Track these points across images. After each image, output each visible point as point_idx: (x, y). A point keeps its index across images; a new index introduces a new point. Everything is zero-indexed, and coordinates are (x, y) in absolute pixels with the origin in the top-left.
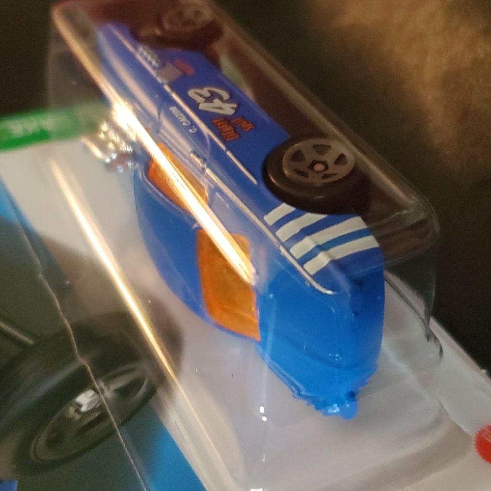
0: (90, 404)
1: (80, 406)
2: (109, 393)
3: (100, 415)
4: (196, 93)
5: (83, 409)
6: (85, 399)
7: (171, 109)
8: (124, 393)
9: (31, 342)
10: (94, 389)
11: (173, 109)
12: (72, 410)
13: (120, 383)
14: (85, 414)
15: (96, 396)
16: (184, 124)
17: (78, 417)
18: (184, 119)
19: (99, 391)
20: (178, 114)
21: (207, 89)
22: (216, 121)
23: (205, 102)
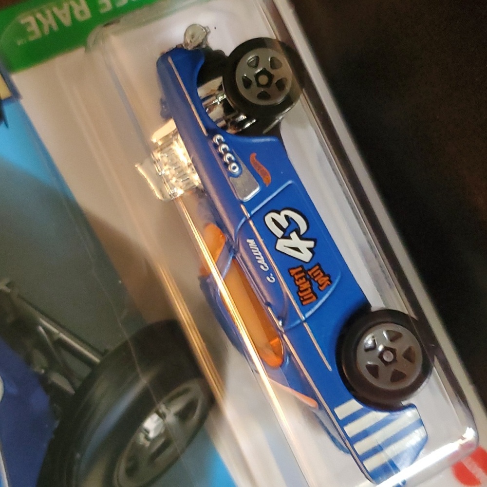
0: (156, 429)
1: (147, 432)
4: (274, 220)
5: (152, 435)
6: (152, 424)
7: (248, 241)
9: (97, 360)
10: (158, 413)
11: (251, 242)
12: (142, 436)
14: (153, 441)
15: (161, 420)
16: (262, 267)
17: (148, 444)
18: (261, 260)
19: (162, 416)
20: (256, 252)
21: (284, 213)
22: (293, 272)
23: (283, 237)
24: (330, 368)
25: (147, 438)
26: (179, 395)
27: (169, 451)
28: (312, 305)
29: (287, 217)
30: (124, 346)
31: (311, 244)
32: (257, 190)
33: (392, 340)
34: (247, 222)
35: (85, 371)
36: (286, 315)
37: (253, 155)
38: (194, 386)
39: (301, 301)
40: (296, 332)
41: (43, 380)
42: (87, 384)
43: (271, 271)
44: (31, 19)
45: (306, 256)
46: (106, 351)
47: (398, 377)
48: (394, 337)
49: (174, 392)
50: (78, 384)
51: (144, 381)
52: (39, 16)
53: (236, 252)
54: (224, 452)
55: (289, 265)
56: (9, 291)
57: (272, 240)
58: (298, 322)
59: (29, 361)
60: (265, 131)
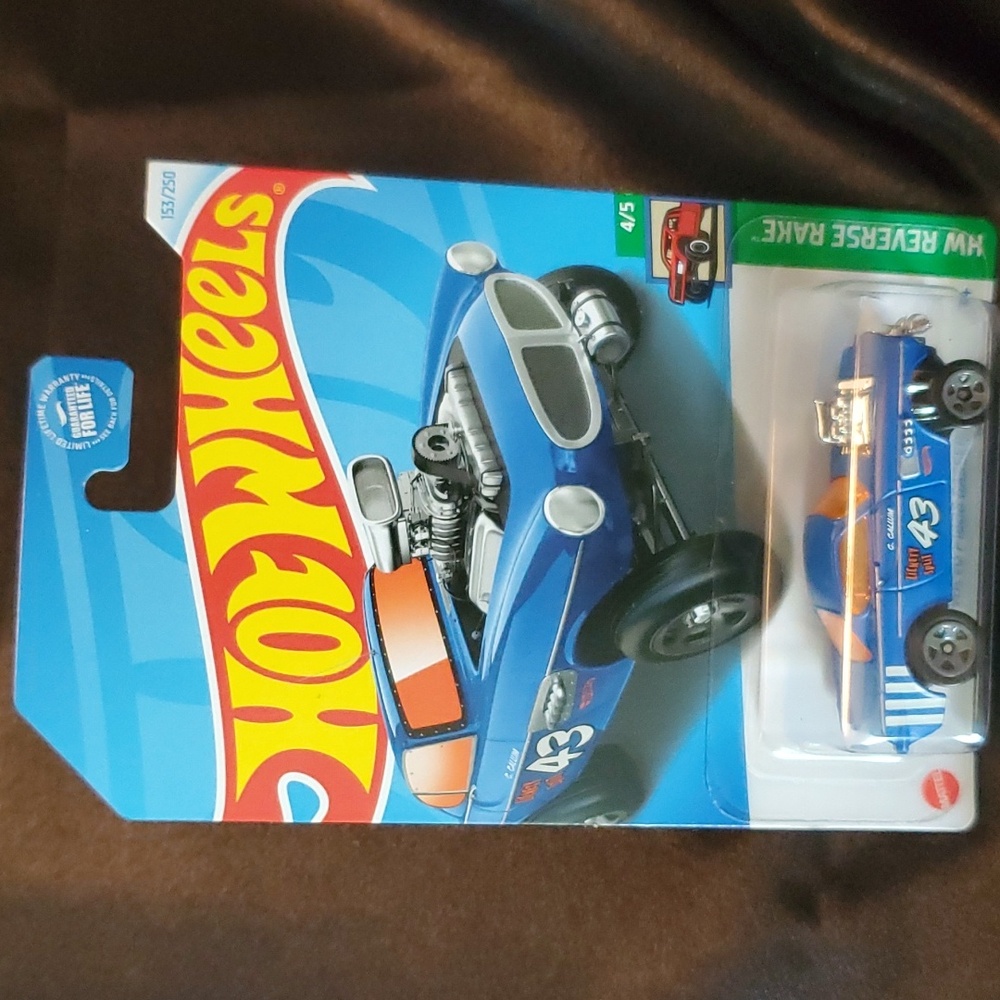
0: (702, 617)
1: (695, 616)
2: (718, 616)
3: (706, 631)
4: (916, 503)
5: (697, 620)
6: (701, 612)
7: (889, 510)
8: (730, 618)
9: (684, 537)
10: (710, 606)
11: (891, 512)
12: (689, 617)
13: (728, 609)
14: (697, 626)
15: (709, 613)
16: (889, 535)
17: (690, 626)
18: (891, 529)
19: (713, 610)
20: (891, 521)
21: (927, 502)
22: (911, 550)
23: (917, 520)
24: (900, 635)
25: (692, 620)
26: (733, 600)
27: (703, 641)
28: (911, 582)
29: (927, 506)
30: (710, 538)
31: (935, 536)
32: (917, 475)
33: (959, 638)
34: (896, 495)
35: (671, 541)
36: (888, 578)
37: (927, 448)
38: (749, 600)
39: (906, 574)
40: (889, 597)
41: (636, 530)
42: (668, 552)
43: (895, 541)
44: (773, 223)
45: (926, 543)
46: (694, 533)
47: (948, 667)
48: (961, 637)
49: (732, 596)
50: (661, 549)
51: (711, 575)
52: (780, 223)
53: (873, 512)
54: (747, 664)
55: (911, 543)
56: (644, 444)
57: (907, 517)
58: (895, 589)
59: (633, 509)
60: (939, 430)
